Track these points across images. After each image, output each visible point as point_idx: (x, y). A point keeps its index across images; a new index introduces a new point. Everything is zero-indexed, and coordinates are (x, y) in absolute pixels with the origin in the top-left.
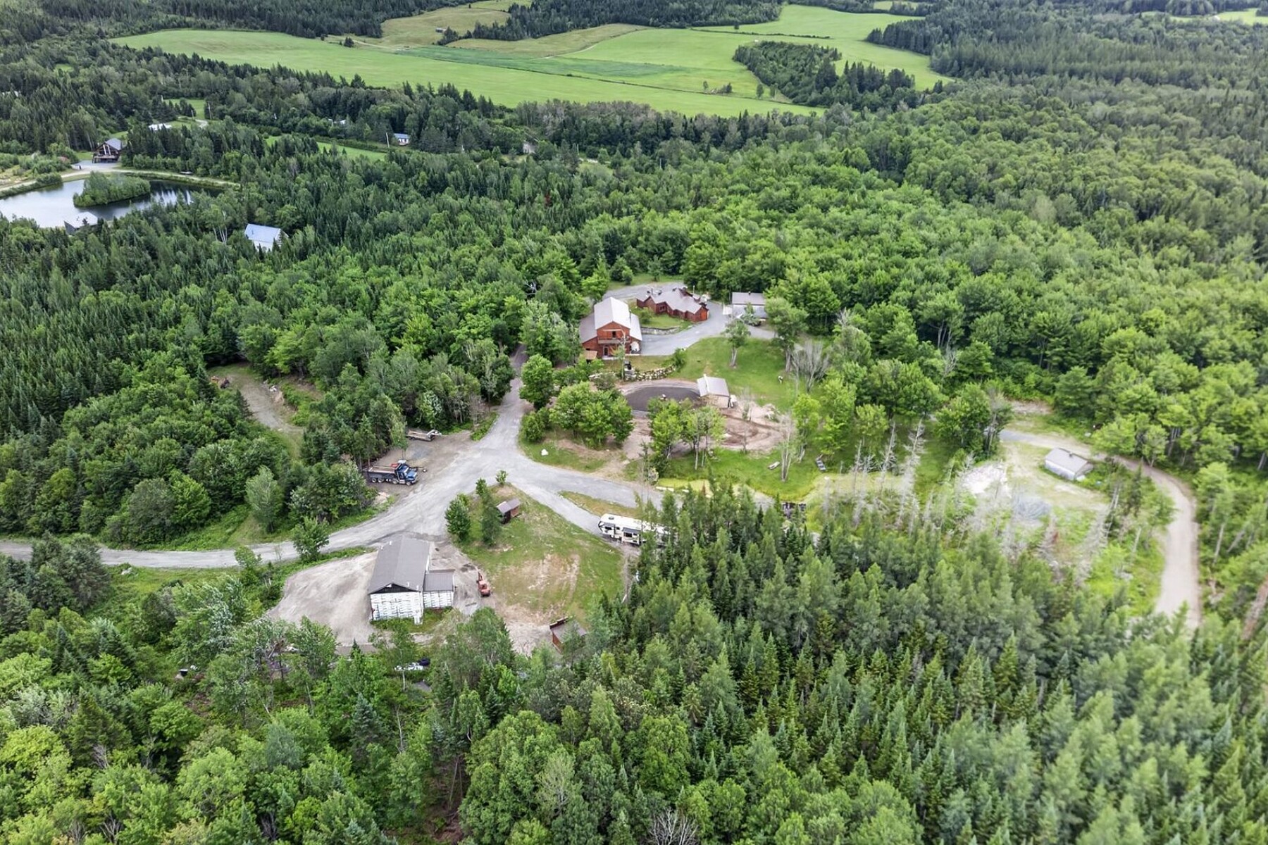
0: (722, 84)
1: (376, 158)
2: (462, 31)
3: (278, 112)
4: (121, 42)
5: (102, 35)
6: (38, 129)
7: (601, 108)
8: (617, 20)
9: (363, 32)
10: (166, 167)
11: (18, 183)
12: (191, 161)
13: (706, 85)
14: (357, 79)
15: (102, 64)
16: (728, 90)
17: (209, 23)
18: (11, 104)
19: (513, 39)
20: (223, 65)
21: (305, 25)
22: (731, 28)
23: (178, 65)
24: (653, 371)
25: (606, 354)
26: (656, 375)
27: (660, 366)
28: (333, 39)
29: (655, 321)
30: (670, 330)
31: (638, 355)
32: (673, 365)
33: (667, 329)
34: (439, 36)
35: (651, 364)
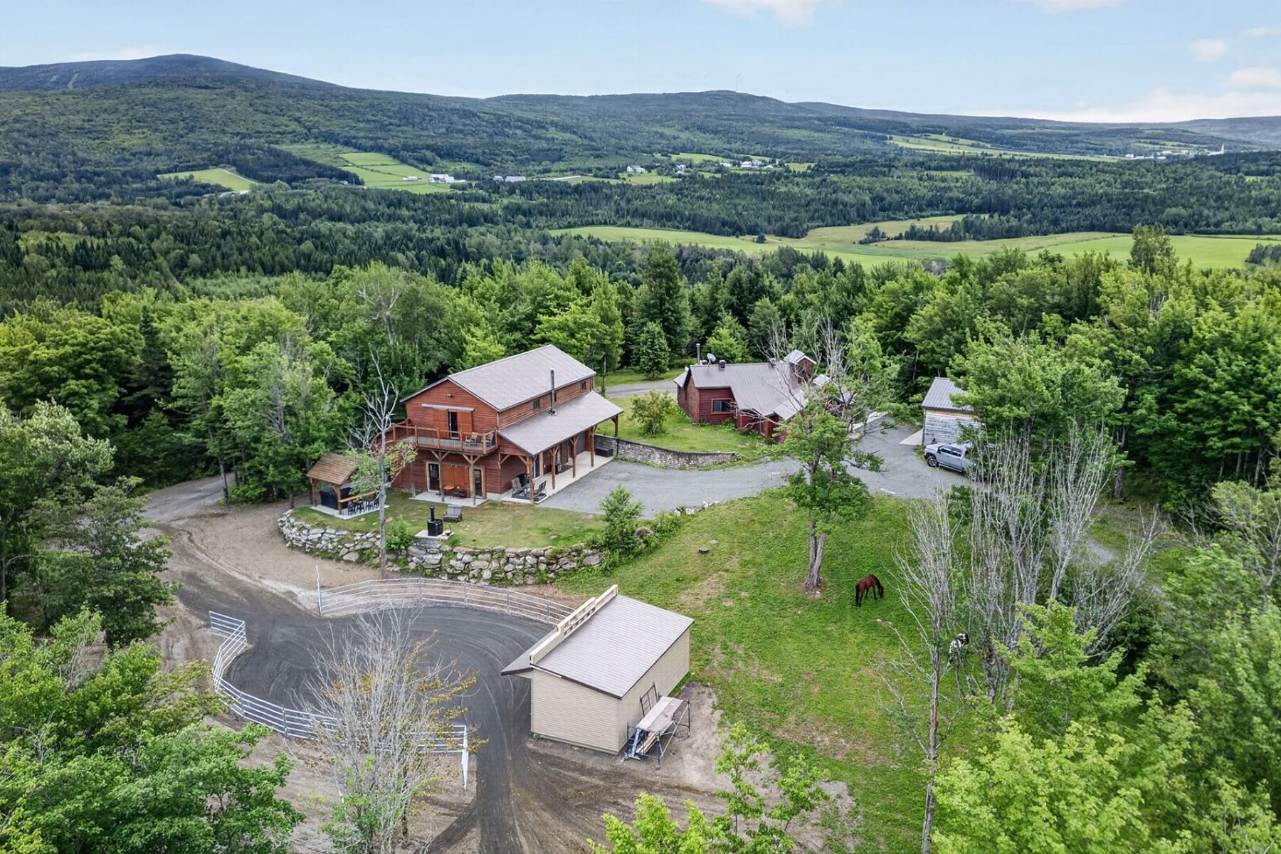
2: (891, 234)
9: (784, 234)
19: (950, 240)
24: (503, 552)
25: (435, 484)
26: (509, 567)
27: (545, 542)
28: (748, 237)
29: (680, 434)
30: (700, 460)
31: (528, 502)
32: (588, 546)
33: (689, 455)
34: (863, 237)
35: (526, 531)
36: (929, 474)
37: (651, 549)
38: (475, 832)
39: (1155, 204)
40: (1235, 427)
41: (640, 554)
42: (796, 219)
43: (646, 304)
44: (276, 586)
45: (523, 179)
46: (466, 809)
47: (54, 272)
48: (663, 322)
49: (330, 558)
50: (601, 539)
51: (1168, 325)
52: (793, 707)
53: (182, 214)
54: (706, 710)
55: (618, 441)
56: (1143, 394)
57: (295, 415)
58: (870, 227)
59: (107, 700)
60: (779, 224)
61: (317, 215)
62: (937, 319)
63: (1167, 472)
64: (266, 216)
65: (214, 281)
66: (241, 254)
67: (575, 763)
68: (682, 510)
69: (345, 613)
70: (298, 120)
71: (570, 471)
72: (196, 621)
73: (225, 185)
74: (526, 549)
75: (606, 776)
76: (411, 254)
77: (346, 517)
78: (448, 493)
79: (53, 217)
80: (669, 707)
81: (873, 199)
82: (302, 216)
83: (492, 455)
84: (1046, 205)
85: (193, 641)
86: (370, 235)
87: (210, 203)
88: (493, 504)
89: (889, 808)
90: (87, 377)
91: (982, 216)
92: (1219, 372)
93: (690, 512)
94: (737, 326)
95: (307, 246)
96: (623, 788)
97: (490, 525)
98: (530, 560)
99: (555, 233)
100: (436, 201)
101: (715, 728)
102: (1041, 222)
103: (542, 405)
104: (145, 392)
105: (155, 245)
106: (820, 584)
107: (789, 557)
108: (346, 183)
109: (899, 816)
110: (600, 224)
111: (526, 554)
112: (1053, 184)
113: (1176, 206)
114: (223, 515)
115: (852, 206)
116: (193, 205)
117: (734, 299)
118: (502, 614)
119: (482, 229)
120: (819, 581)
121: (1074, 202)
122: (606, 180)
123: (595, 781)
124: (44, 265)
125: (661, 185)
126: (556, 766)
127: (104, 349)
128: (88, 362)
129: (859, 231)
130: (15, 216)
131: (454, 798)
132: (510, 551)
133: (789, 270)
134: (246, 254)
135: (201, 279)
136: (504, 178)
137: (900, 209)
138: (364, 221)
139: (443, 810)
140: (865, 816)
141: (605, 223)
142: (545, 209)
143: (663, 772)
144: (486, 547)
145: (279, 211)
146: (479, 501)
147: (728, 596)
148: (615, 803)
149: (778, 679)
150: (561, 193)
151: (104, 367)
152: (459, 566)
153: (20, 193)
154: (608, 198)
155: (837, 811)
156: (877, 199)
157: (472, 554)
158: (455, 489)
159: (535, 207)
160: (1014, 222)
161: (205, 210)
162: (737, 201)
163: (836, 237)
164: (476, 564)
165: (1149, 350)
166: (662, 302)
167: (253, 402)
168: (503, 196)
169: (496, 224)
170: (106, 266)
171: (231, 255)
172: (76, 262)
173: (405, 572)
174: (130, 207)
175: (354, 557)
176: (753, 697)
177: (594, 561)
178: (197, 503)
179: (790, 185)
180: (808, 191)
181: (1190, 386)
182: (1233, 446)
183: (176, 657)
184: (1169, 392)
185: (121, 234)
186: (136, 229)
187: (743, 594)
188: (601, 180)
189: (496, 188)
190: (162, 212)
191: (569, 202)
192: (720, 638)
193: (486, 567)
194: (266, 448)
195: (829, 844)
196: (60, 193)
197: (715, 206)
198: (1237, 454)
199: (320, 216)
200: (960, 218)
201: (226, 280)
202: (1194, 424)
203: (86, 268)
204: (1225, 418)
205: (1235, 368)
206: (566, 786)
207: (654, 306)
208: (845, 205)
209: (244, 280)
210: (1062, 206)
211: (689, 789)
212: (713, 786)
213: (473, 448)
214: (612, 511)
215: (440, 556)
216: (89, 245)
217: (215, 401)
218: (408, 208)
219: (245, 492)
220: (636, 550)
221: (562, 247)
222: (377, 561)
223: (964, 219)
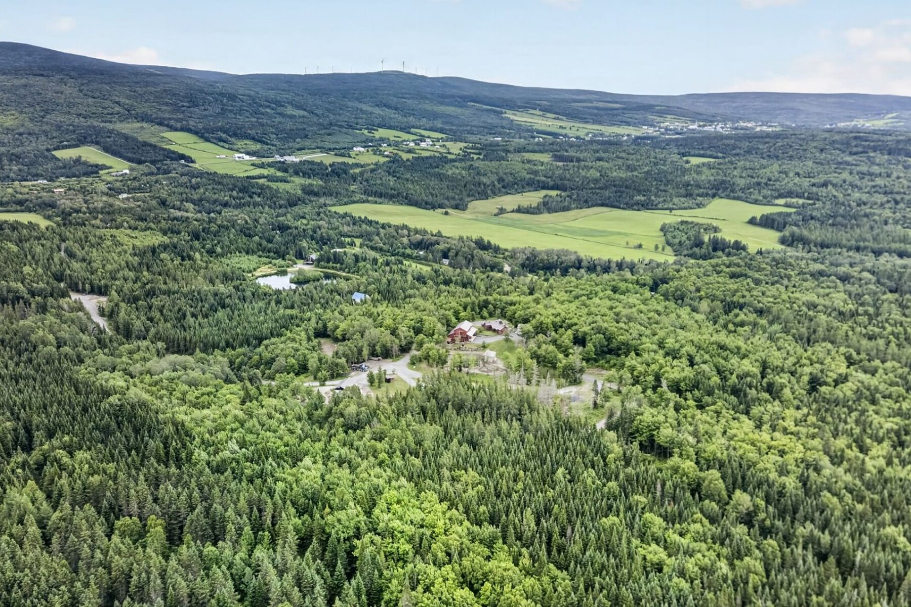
0: (637, 242)
1: (425, 269)
2: (509, 208)
3: (392, 246)
4: (333, 209)
5: (325, 205)
6: (283, 248)
7: (549, 253)
8: (602, 205)
9: (456, 207)
10: (333, 268)
11: (269, 271)
12: (344, 266)
13: (627, 243)
14: (439, 232)
15: (321, 219)
16: (640, 246)
17: (379, 200)
18: (274, 237)
19: (536, 214)
20: (377, 223)
21: (427, 203)
22: (668, 212)
23: (355, 221)
28: (440, 211)
29: (485, 332)
30: (490, 337)
34: (496, 210)
42: (460, 197)
58: (498, 201)
60: (453, 201)
70: (118, 103)
73: (108, 164)
108: (184, 162)
110: (361, 202)
115: (488, 186)
125: (379, 164)
129: (493, 205)
136: (282, 157)
156: (501, 180)
162: (428, 182)
163: (482, 209)
188: (341, 159)
197: (416, 186)
200: (542, 194)
208: (485, 185)
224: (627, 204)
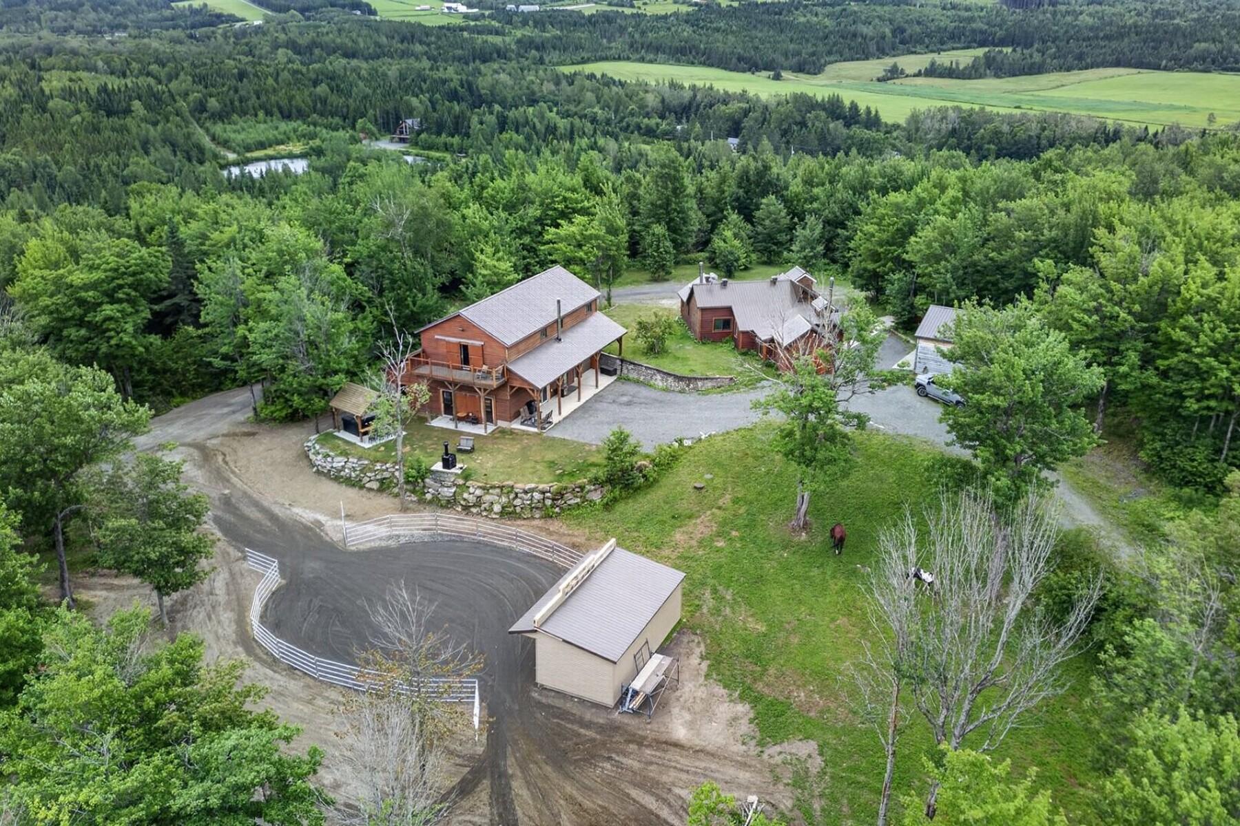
2: (911, 71)
5: (542, 62)
9: (800, 70)
10: (446, 148)
17: (649, 56)
19: (969, 78)
24: (512, 487)
25: (449, 410)
26: (518, 502)
27: (551, 478)
28: (765, 73)
29: (680, 354)
30: (700, 384)
31: (535, 430)
32: (590, 482)
33: (689, 379)
34: (882, 74)
35: (533, 464)
36: (918, 404)
37: (650, 484)
38: (486, 783)
39: (1184, 36)
40: (1212, 390)
41: (639, 488)
42: (813, 54)
43: (652, 204)
44: (306, 515)
45: (537, 8)
46: (479, 760)
47: (78, 118)
48: (668, 223)
49: (354, 485)
50: (602, 474)
51: (1156, 283)
52: (774, 659)
53: (198, 50)
54: (695, 660)
55: (622, 361)
56: (1127, 350)
57: (317, 348)
58: (889, 61)
59: (160, 694)
60: (795, 60)
61: (332, 50)
62: (936, 245)
63: (1145, 423)
64: (281, 51)
65: (234, 127)
66: (258, 98)
67: (574, 715)
68: (680, 441)
69: (368, 545)
71: (576, 393)
72: (234, 553)
73: (239, 14)
74: (533, 485)
75: (601, 729)
76: (425, 98)
77: (367, 445)
78: (460, 419)
79: (74, 53)
80: (660, 665)
81: (894, 32)
82: (317, 51)
83: (502, 387)
84: (1071, 38)
85: (232, 574)
86: (385, 75)
87: (225, 36)
88: (503, 432)
89: (855, 769)
90: (120, 301)
91: (1005, 50)
92: (1202, 336)
93: (687, 443)
94: (742, 224)
95: (322, 89)
96: (617, 742)
97: (500, 457)
98: (537, 496)
99: (568, 70)
100: (448, 34)
101: (702, 680)
102: (1065, 57)
103: (550, 333)
104: (176, 300)
105: (174, 85)
106: (806, 526)
107: (778, 495)
108: (359, 13)
109: (862, 778)
110: (614, 59)
111: (532, 490)
112: (1081, 13)
113: (1205, 41)
114: (253, 434)
115: (872, 39)
116: (209, 38)
117: (741, 192)
118: (511, 549)
119: (496, 66)
120: (806, 523)
121: (1101, 34)
122: (620, 9)
123: (590, 734)
124: (69, 111)
125: (676, 14)
126: (558, 717)
127: (134, 274)
128: (120, 287)
129: (876, 67)
130: (36, 50)
131: (466, 750)
132: (519, 487)
133: (804, 118)
134: (264, 98)
135: (220, 124)
136: (517, 7)
137: (920, 41)
138: (378, 57)
139: (459, 761)
140: (832, 778)
141: (619, 59)
142: (558, 43)
143: (655, 726)
144: (496, 483)
145: (293, 46)
146: (491, 428)
147: (719, 535)
148: (610, 758)
149: (762, 628)
150: (575, 25)
151: (136, 290)
152: (472, 499)
153: (40, 23)
154: (622, 30)
155: (807, 771)
156: (898, 31)
157: (483, 488)
158: (468, 416)
159: (548, 39)
160: (1037, 58)
161: (220, 46)
162: (754, 32)
163: (853, 73)
164: (487, 498)
165: (1137, 308)
166: (668, 203)
167: (276, 336)
168: (515, 28)
169: (510, 60)
170: (128, 111)
171: (249, 99)
172: (99, 107)
173: (421, 501)
174: (146, 40)
175: (375, 485)
176: (736, 647)
177: (596, 497)
178: (228, 420)
179: (809, 15)
180: (827, 22)
181: (1174, 346)
182: (1208, 408)
183: (217, 592)
184: (1152, 347)
185: (141, 73)
186: (154, 68)
187: (734, 533)
188: (615, 9)
189: (509, 18)
190: (178, 47)
191: (581, 35)
192: (711, 581)
193: (497, 501)
194: (291, 379)
195: (799, 804)
196: (78, 24)
197: (731, 38)
198: (1211, 417)
199: (335, 52)
200: (980, 52)
201: (245, 125)
202: (1174, 382)
203: (109, 114)
204: (1203, 380)
205: (1218, 336)
206: (566, 739)
207: (661, 207)
208: (864, 37)
209: (262, 126)
210: (1089, 39)
211: (676, 745)
212: (697, 742)
213: (483, 382)
214: (614, 451)
215: (453, 490)
216: (110, 87)
217: (241, 330)
218: (421, 43)
219: (272, 412)
220: (636, 485)
221: (576, 87)
222: (396, 490)
223: (985, 54)
224: (1175, 58)
